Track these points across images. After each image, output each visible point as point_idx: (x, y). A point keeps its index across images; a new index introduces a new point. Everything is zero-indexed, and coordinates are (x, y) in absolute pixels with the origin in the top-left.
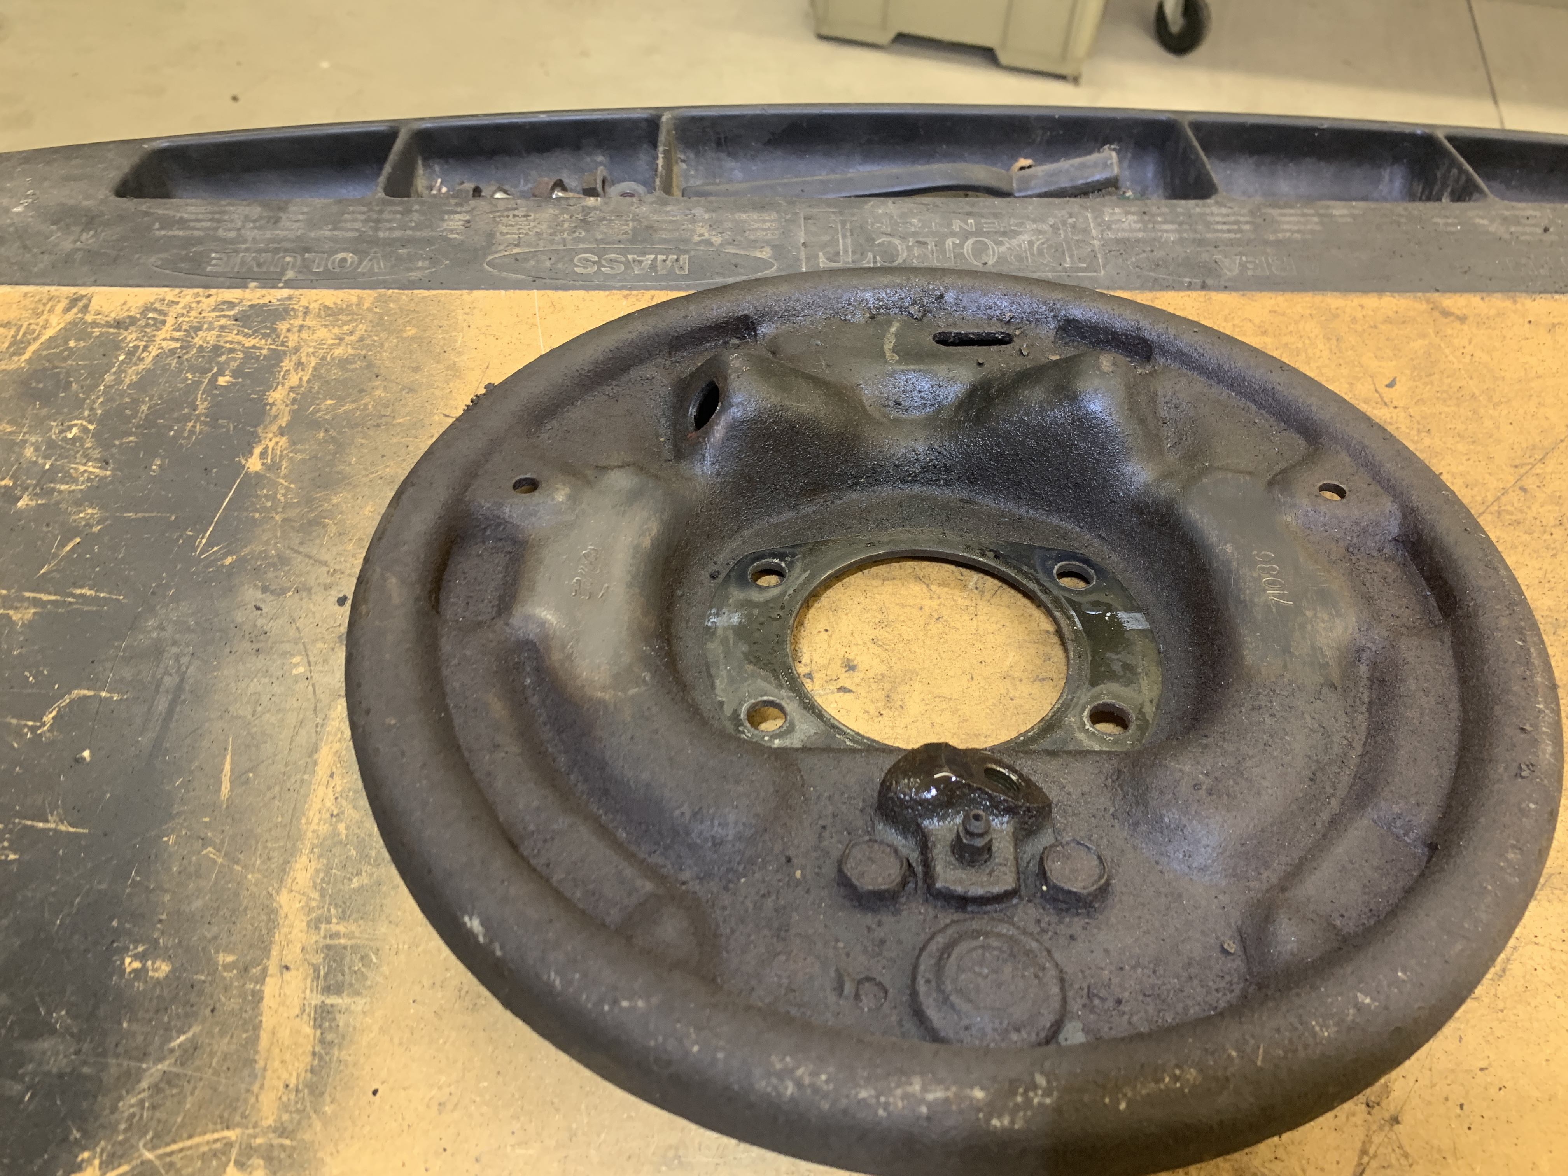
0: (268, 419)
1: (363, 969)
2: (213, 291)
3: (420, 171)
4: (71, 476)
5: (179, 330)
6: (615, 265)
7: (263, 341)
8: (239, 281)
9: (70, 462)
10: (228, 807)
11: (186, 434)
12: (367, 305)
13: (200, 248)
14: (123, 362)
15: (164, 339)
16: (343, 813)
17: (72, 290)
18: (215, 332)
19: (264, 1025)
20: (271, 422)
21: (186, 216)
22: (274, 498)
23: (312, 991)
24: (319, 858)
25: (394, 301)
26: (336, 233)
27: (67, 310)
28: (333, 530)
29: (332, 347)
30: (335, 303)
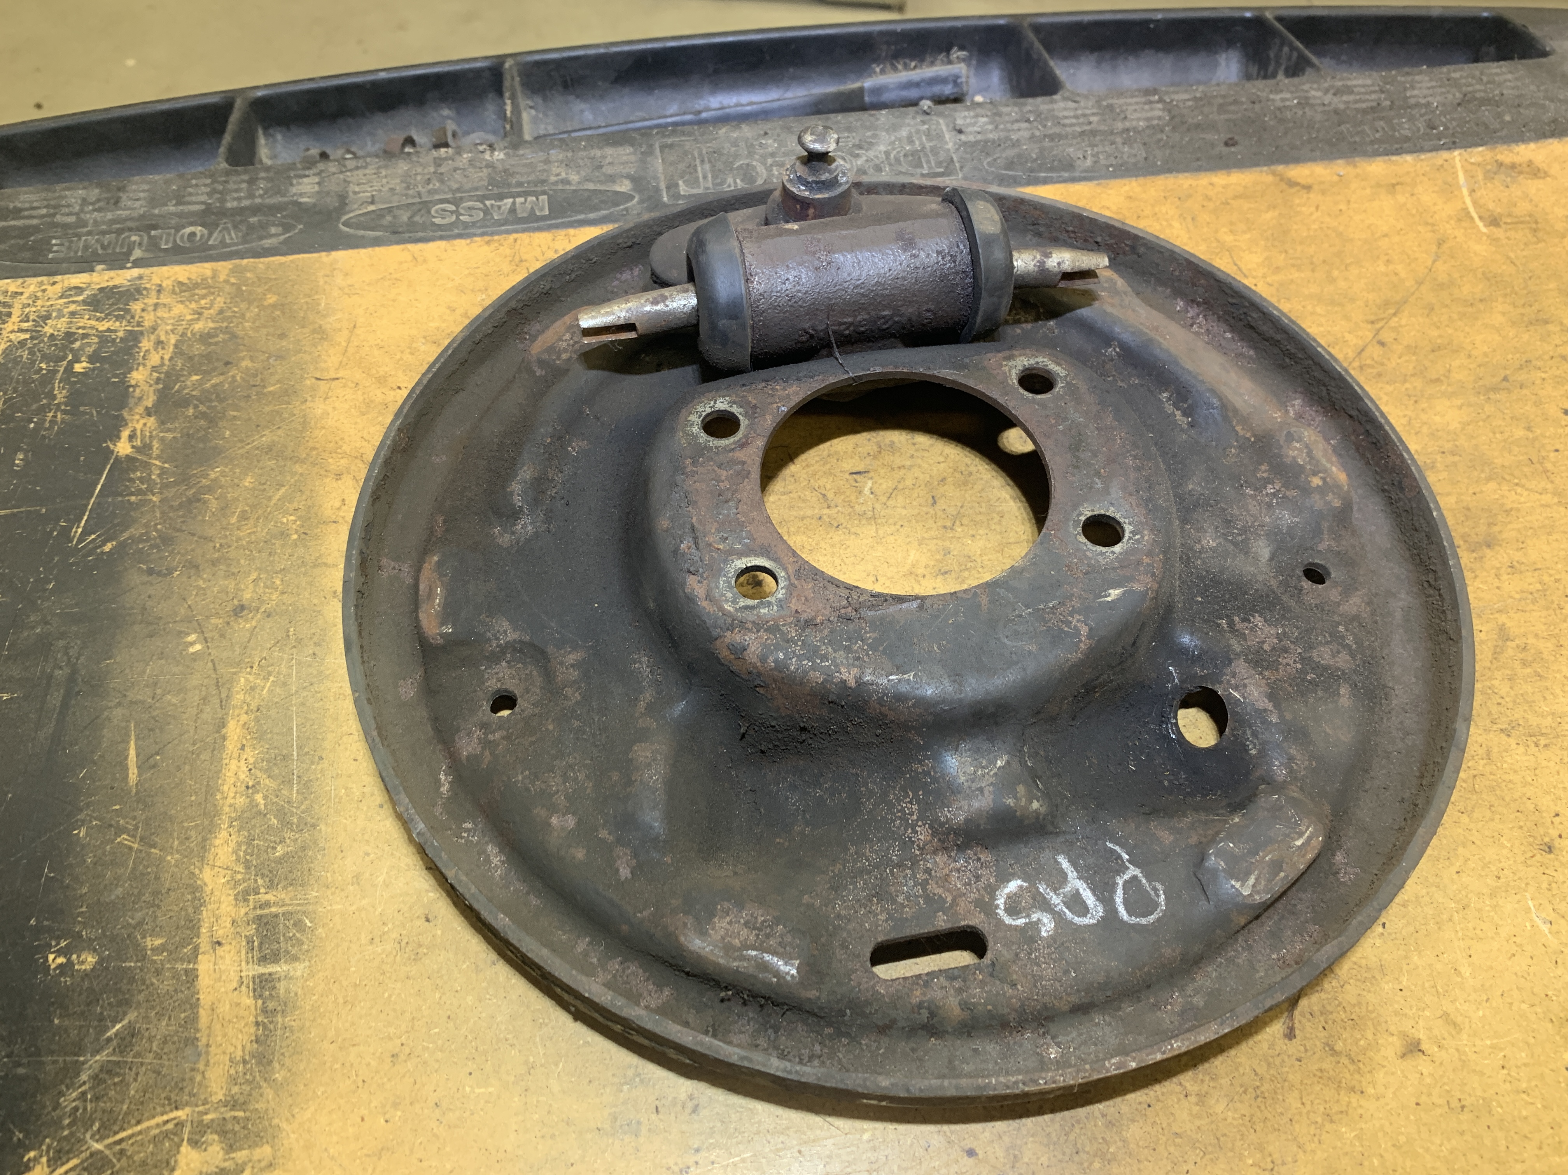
0: (132, 402)
1: (298, 935)
2: (57, 278)
3: (262, 141)
5: (28, 321)
6: (473, 212)
7: (118, 323)
8: (85, 264)
10: (137, 793)
11: (47, 425)
12: (222, 278)
15: (12, 332)
16: (259, 783)
18: (65, 320)
19: (202, 1002)
20: (136, 404)
21: (19, 205)
22: (149, 480)
23: (247, 962)
24: (239, 831)
25: (250, 271)
26: (181, 208)
28: (214, 505)
29: (191, 322)
30: (189, 279)
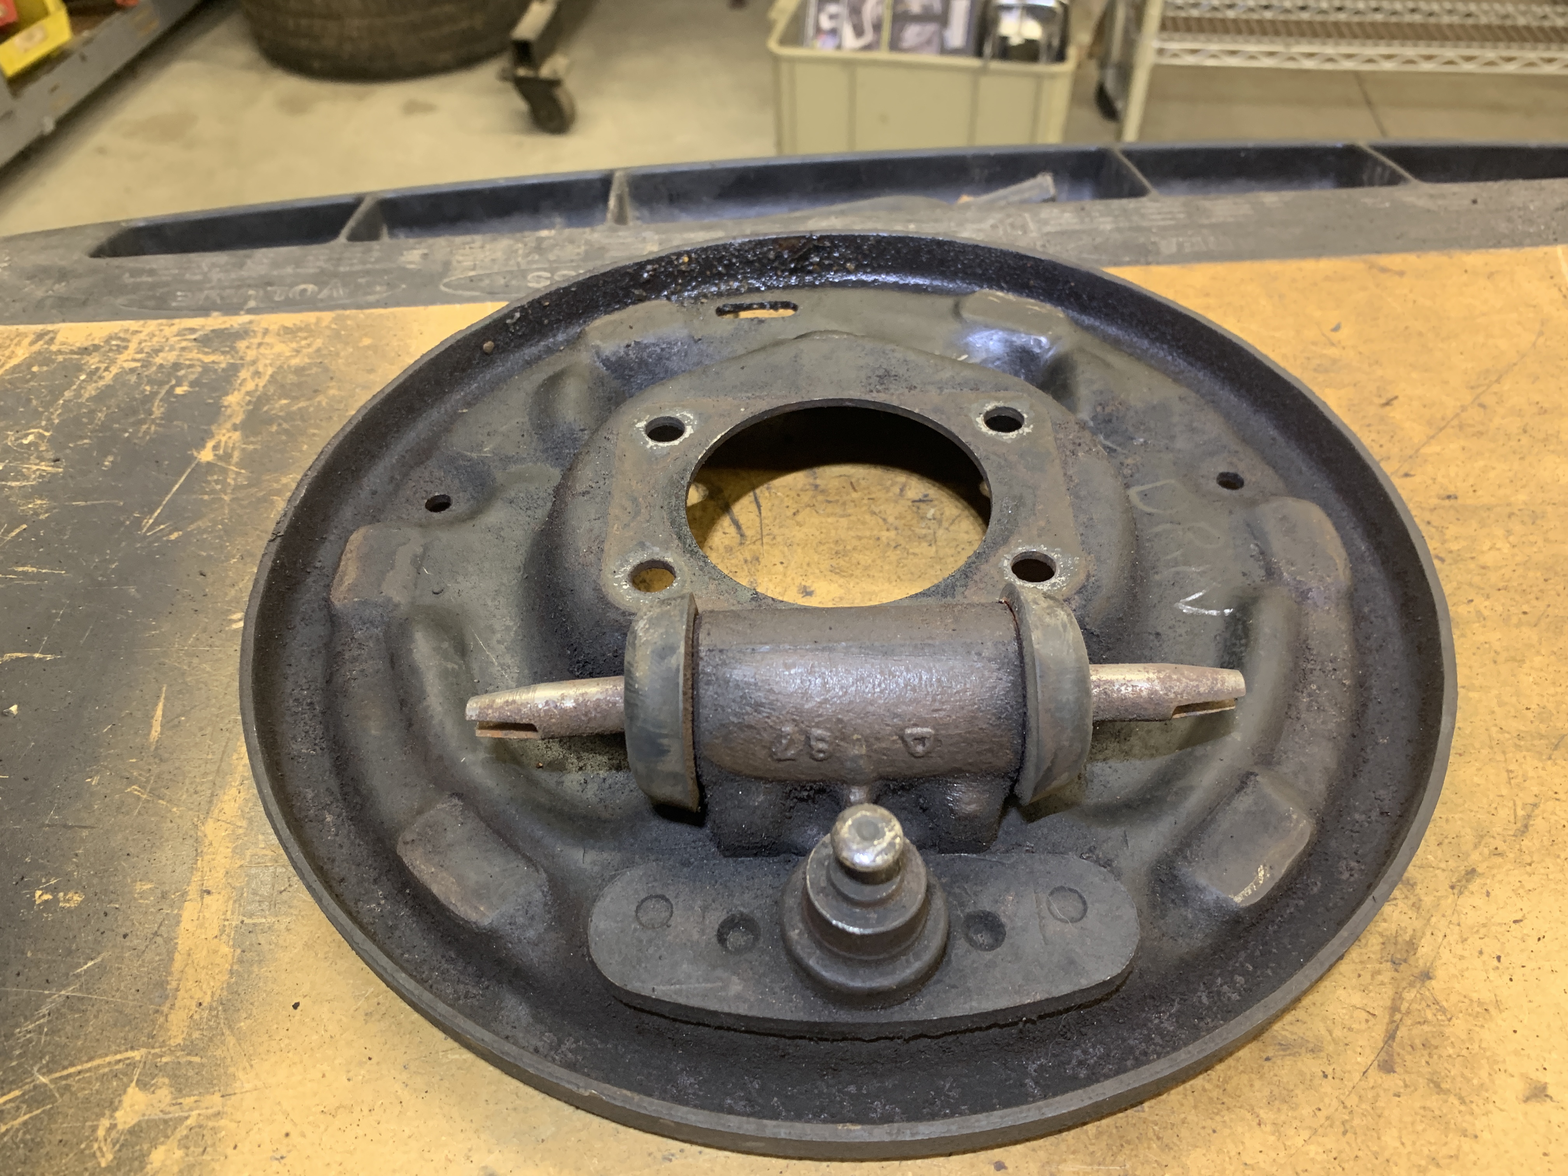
0: (222, 419)
1: (289, 889)
2: (176, 321)
4: (23, 475)
5: (141, 353)
7: (222, 357)
9: (23, 463)
10: (156, 748)
11: (140, 435)
12: (324, 324)
13: (166, 289)
14: (84, 381)
15: (126, 361)
17: (39, 328)
18: (175, 353)
19: (179, 947)
20: (226, 421)
21: (154, 267)
22: (224, 483)
23: (233, 912)
24: (248, 789)
25: (351, 320)
26: (298, 270)
27: (32, 343)
29: (289, 358)
30: (294, 324)
